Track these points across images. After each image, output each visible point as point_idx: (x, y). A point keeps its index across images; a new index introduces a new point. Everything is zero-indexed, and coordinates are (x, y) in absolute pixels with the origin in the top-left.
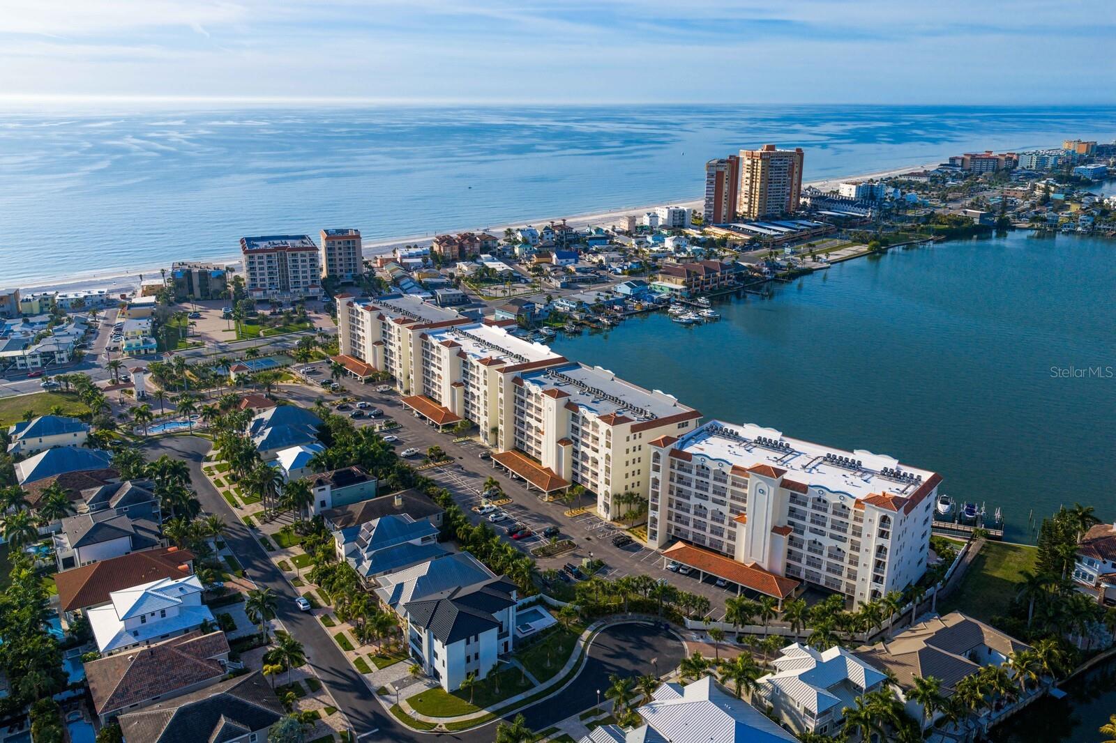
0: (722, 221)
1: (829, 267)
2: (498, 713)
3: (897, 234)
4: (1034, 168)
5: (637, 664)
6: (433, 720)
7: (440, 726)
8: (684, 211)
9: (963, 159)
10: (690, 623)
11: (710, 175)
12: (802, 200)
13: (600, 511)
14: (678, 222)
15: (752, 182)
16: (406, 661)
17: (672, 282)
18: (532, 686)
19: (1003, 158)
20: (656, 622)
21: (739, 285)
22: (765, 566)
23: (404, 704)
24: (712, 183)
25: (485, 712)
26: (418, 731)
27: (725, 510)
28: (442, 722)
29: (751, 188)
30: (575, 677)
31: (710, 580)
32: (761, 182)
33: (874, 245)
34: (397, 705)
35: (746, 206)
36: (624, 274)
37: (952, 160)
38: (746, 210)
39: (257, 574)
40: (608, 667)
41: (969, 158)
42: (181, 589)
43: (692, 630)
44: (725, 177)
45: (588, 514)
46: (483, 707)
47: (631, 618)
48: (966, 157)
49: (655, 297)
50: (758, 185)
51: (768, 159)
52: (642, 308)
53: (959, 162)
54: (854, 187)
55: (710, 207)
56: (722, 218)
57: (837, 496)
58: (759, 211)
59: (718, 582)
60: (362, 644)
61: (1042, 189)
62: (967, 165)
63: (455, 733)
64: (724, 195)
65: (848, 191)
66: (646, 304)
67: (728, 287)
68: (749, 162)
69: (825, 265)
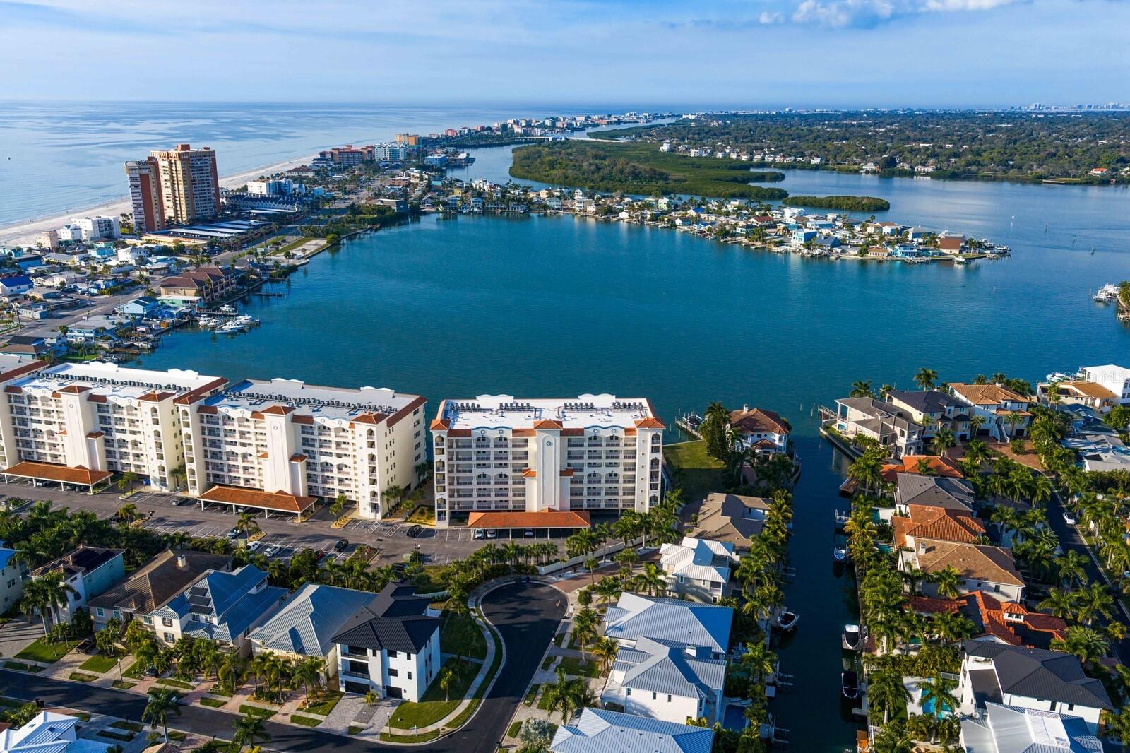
0: (157, 228)
1: (308, 263)
2: (478, 696)
3: (343, 226)
4: (388, 160)
5: (538, 614)
6: (431, 728)
7: (443, 729)
8: (110, 221)
9: (332, 154)
10: (543, 569)
11: (133, 180)
12: (221, 200)
13: (364, 512)
14: (105, 232)
15: (173, 184)
16: (344, 697)
17: (180, 294)
18: (479, 667)
19: (366, 151)
20: (516, 580)
21: (244, 290)
22: (557, 508)
23: (386, 730)
24: (136, 187)
25: (466, 702)
26: (428, 743)
27: (508, 472)
28: (441, 724)
29: (174, 191)
30: (503, 643)
31: (518, 534)
32: (184, 184)
33: (333, 238)
34: (382, 734)
35: (172, 211)
36: (103, 294)
37: (323, 154)
38: (173, 215)
39: (57, 698)
40: (519, 626)
41: (337, 152)
42: (51, 729)
43: (546, 574)
44: (151, 181)
45: (355, 521)
46: (461, 698)
47: (494, 584)
48: (334, 151)
49: (175, 312)
50: (181, 187)
51: (187, 160)
52: (168, 325)
53: (329, 156)
54: (264, 185)
55: (140, 213)
56: (156, 224)
57: (610, 430)
58: (188, 214)
59: (526, 534)
60: (280, 704)
61: (418, 177)
62: (338, 159)
63: (460, 728)
64: (153, 199)
65: (259, 189)
66: (169, 320)
67: (234, 293)
68: (166, 164)
69: (304, 261)
